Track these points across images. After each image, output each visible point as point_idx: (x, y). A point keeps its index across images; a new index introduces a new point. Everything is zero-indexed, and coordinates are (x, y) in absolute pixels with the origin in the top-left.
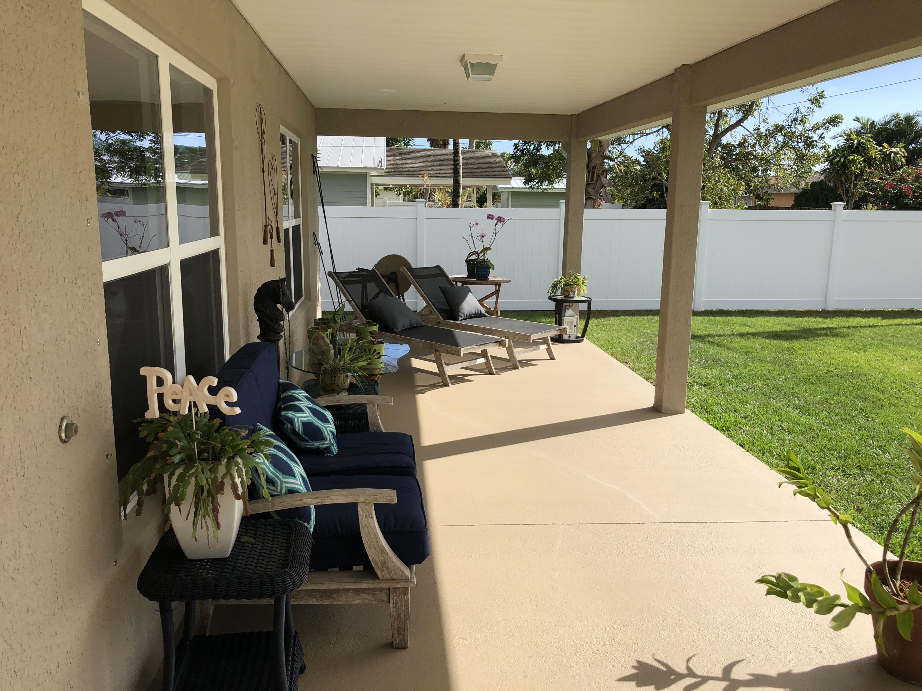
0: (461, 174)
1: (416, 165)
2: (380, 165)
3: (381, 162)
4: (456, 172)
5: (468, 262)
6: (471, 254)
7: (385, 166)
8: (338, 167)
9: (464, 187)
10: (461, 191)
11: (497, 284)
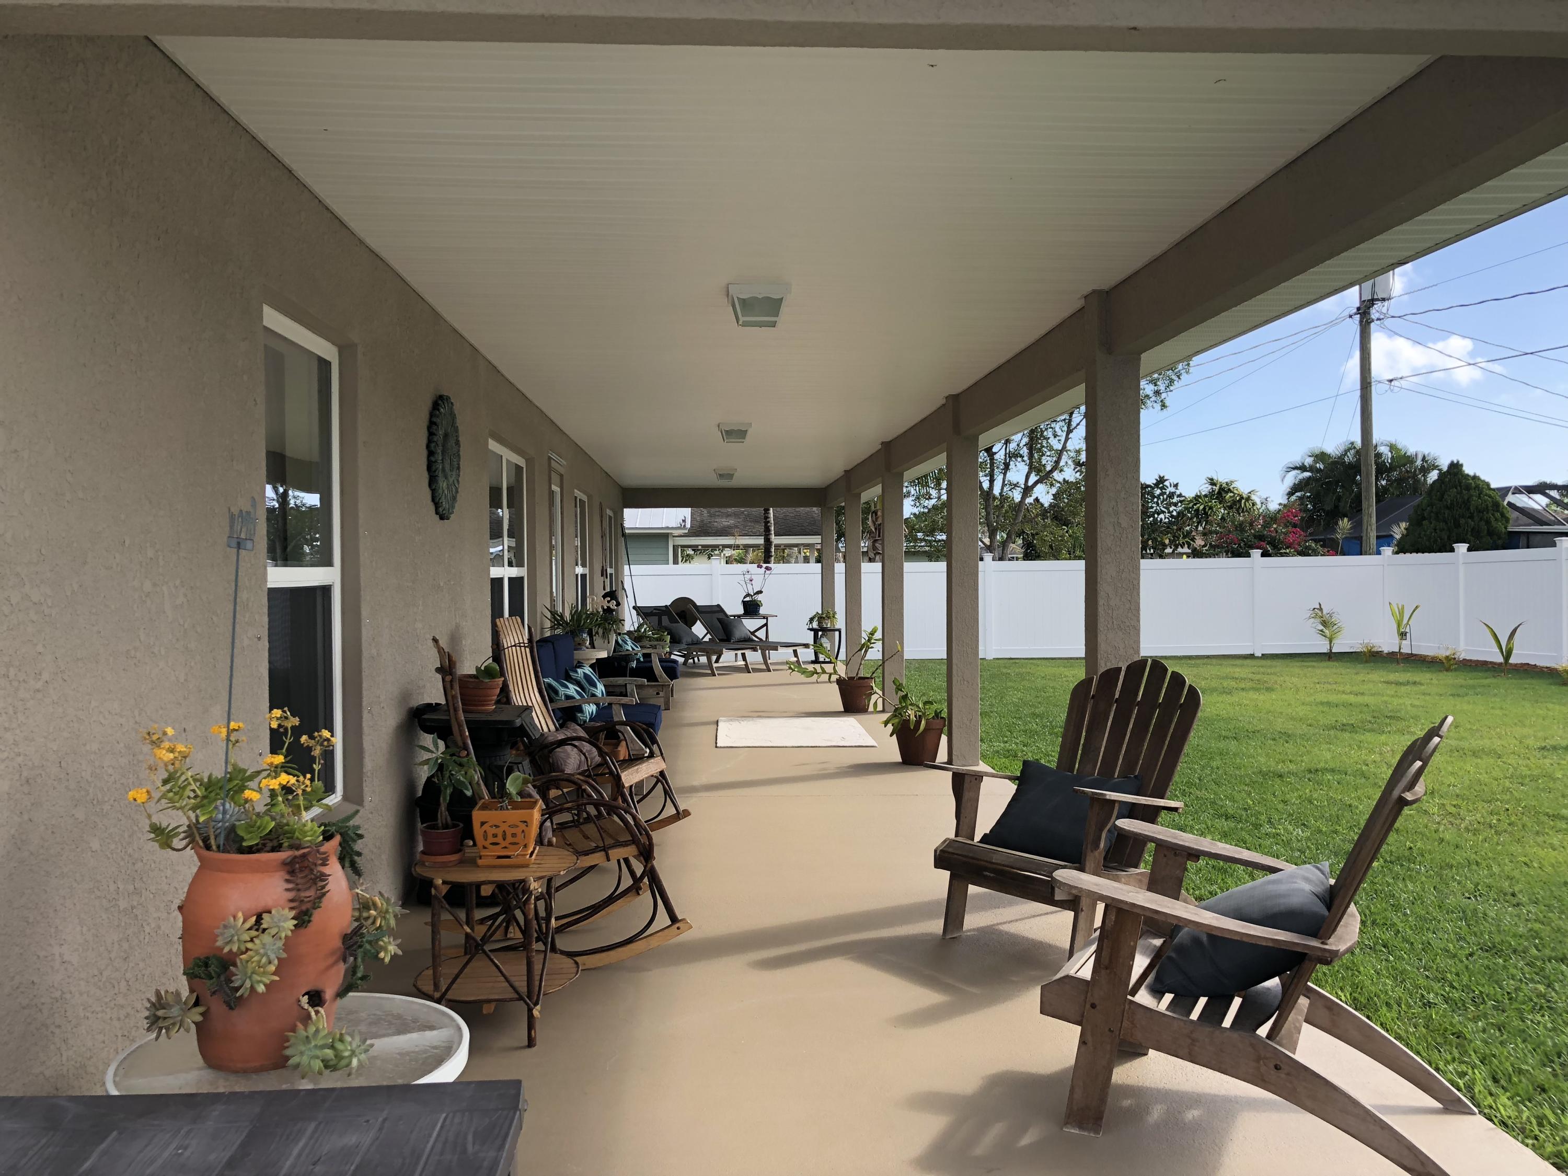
0: (773, 532)
1: (727, 523)
2: (683, 524)
3: (684, 521)
5: (744, 603)
6: (748, 595)
7: (688, 525)
8: (636, 528)
9: (777, 546)
10: (773, 550)
11: (766, 618)
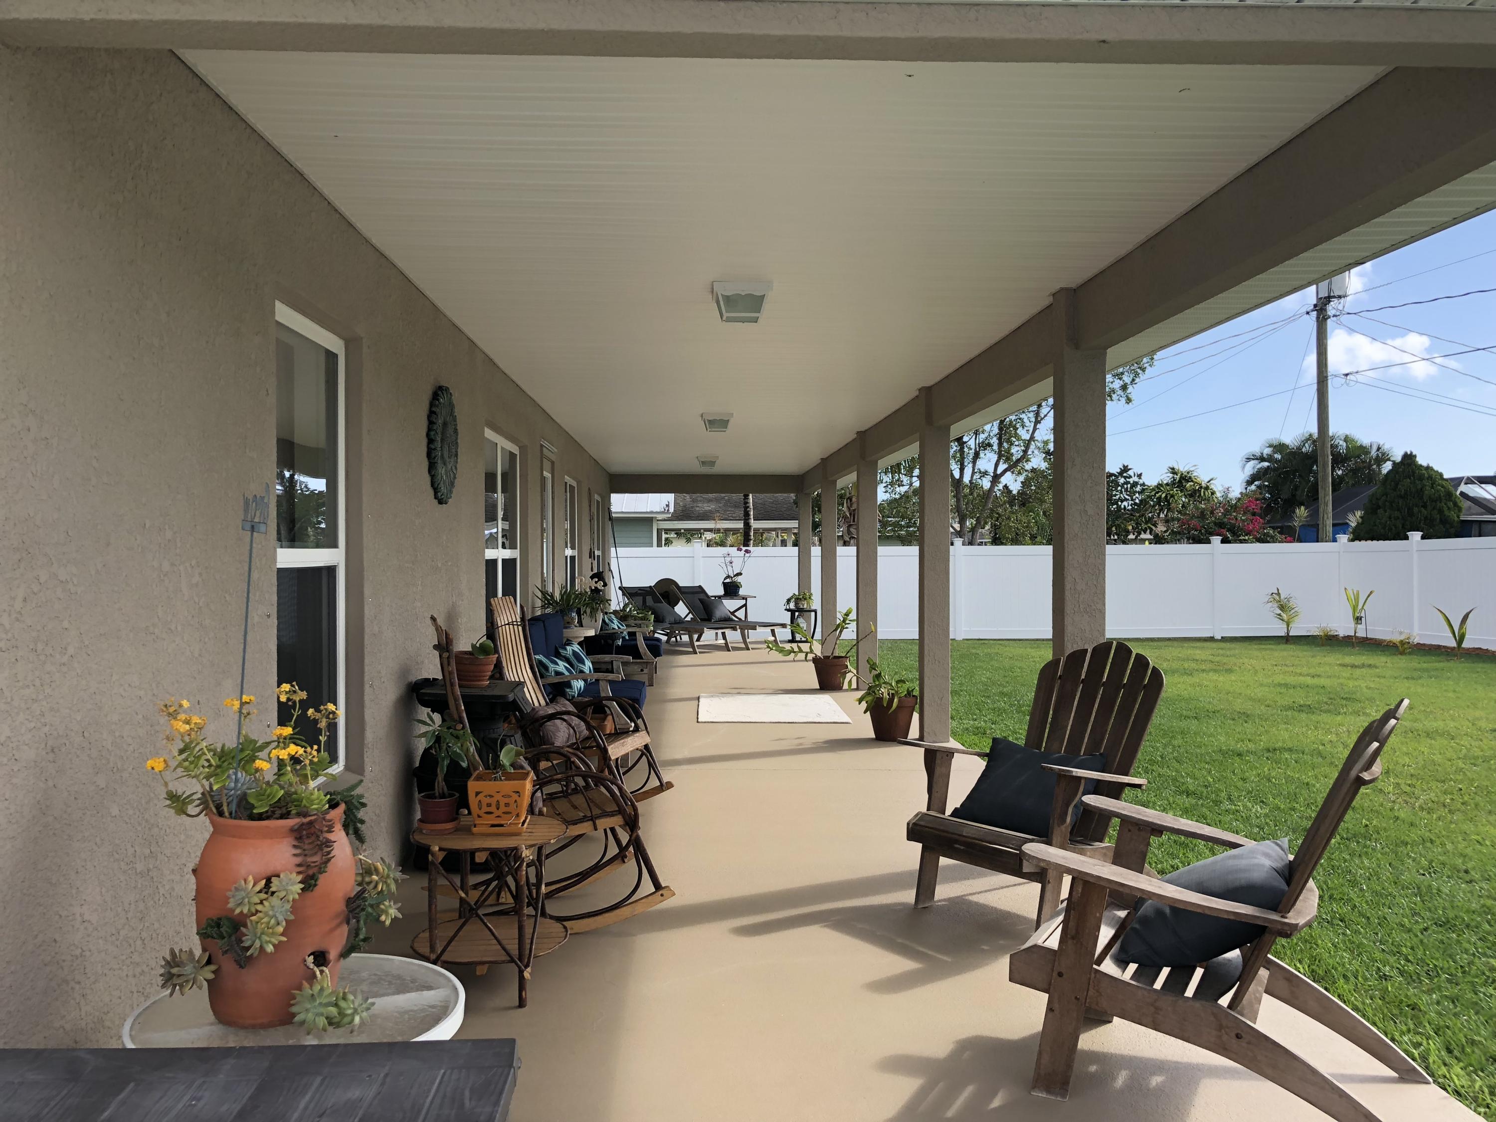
0: (752, 517)
1: (708, 508)
2: (667, 509)
3: (668, 506)
4: (747, 515)
5: (725, 584)
6: (728, 577)
7: (672, 510)
8: (622, 512)
9: (756, 530)
10: (752, 534)
11: (745, 598)
